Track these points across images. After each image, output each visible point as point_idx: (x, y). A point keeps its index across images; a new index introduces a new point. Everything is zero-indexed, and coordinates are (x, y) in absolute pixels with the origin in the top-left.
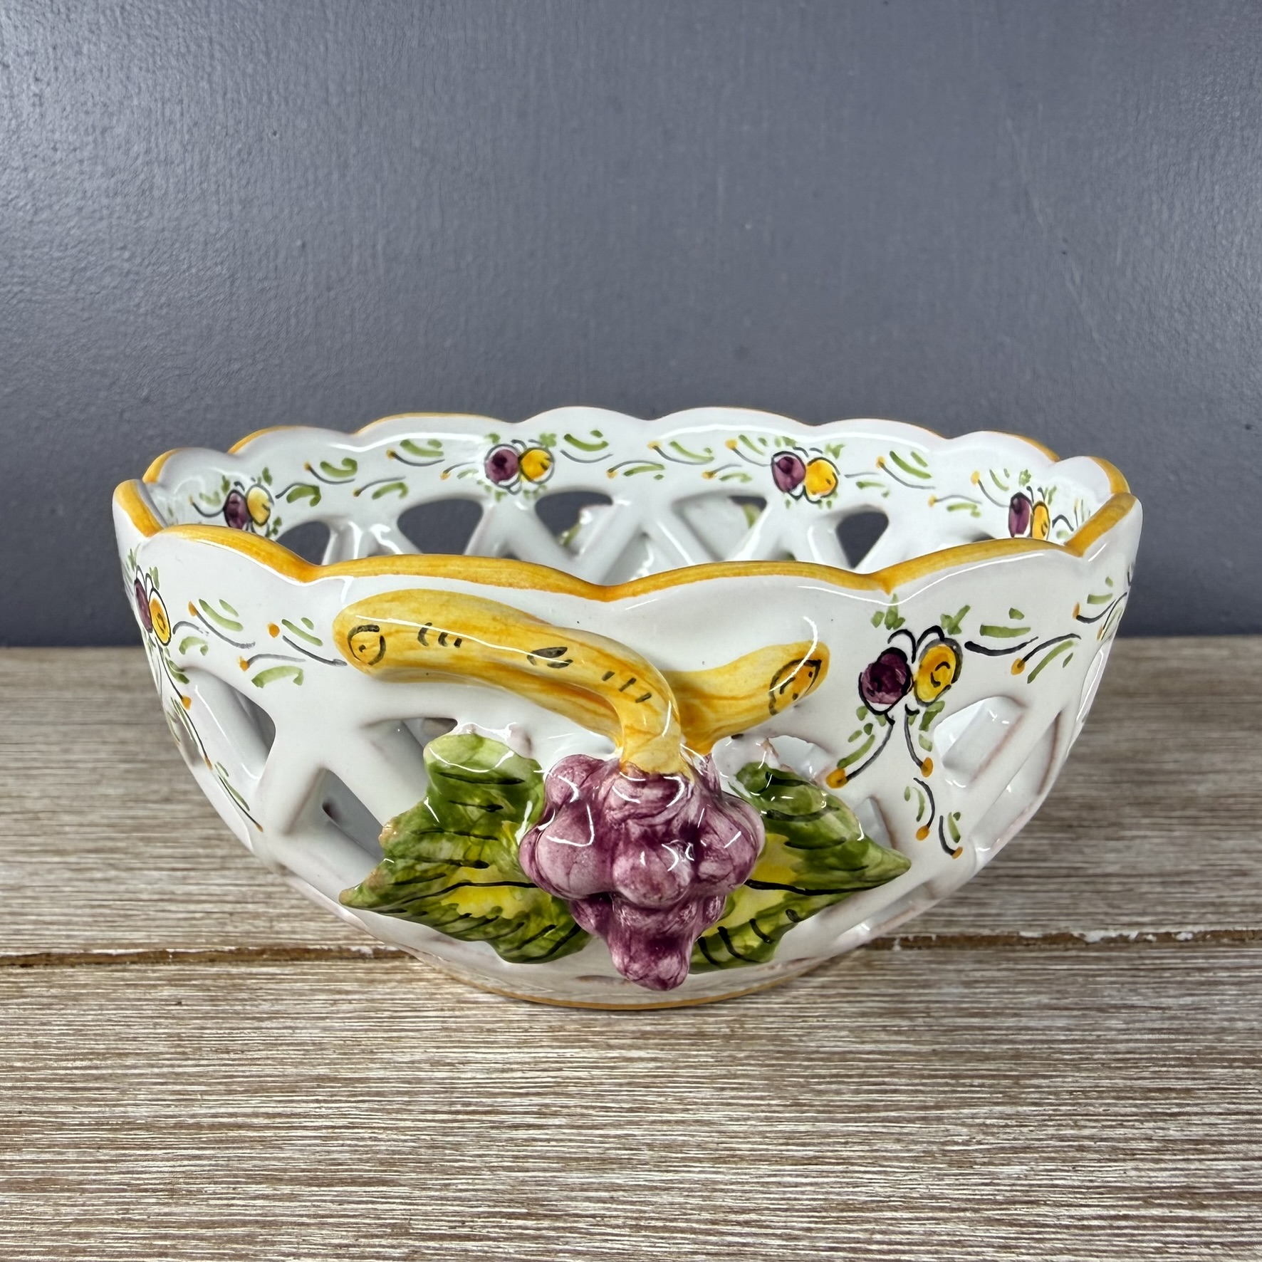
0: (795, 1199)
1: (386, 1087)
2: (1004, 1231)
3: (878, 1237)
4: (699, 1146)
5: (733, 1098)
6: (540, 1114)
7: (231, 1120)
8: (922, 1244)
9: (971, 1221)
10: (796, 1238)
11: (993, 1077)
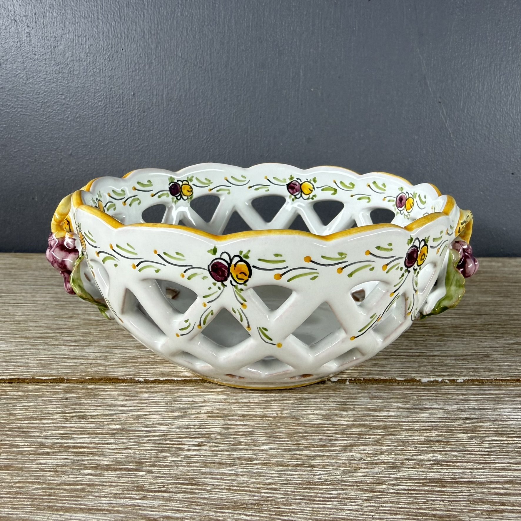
0: (291, 480)
1: (141, 434)
2: (367, 494)
3: (319, 495)
4: (257, 459)
5: (273, 441)
6: (199, 445)
7: (81, 445)
8: (335, 498)
9: (356, 490)
10: (288, 495)
11: (374, 435)
